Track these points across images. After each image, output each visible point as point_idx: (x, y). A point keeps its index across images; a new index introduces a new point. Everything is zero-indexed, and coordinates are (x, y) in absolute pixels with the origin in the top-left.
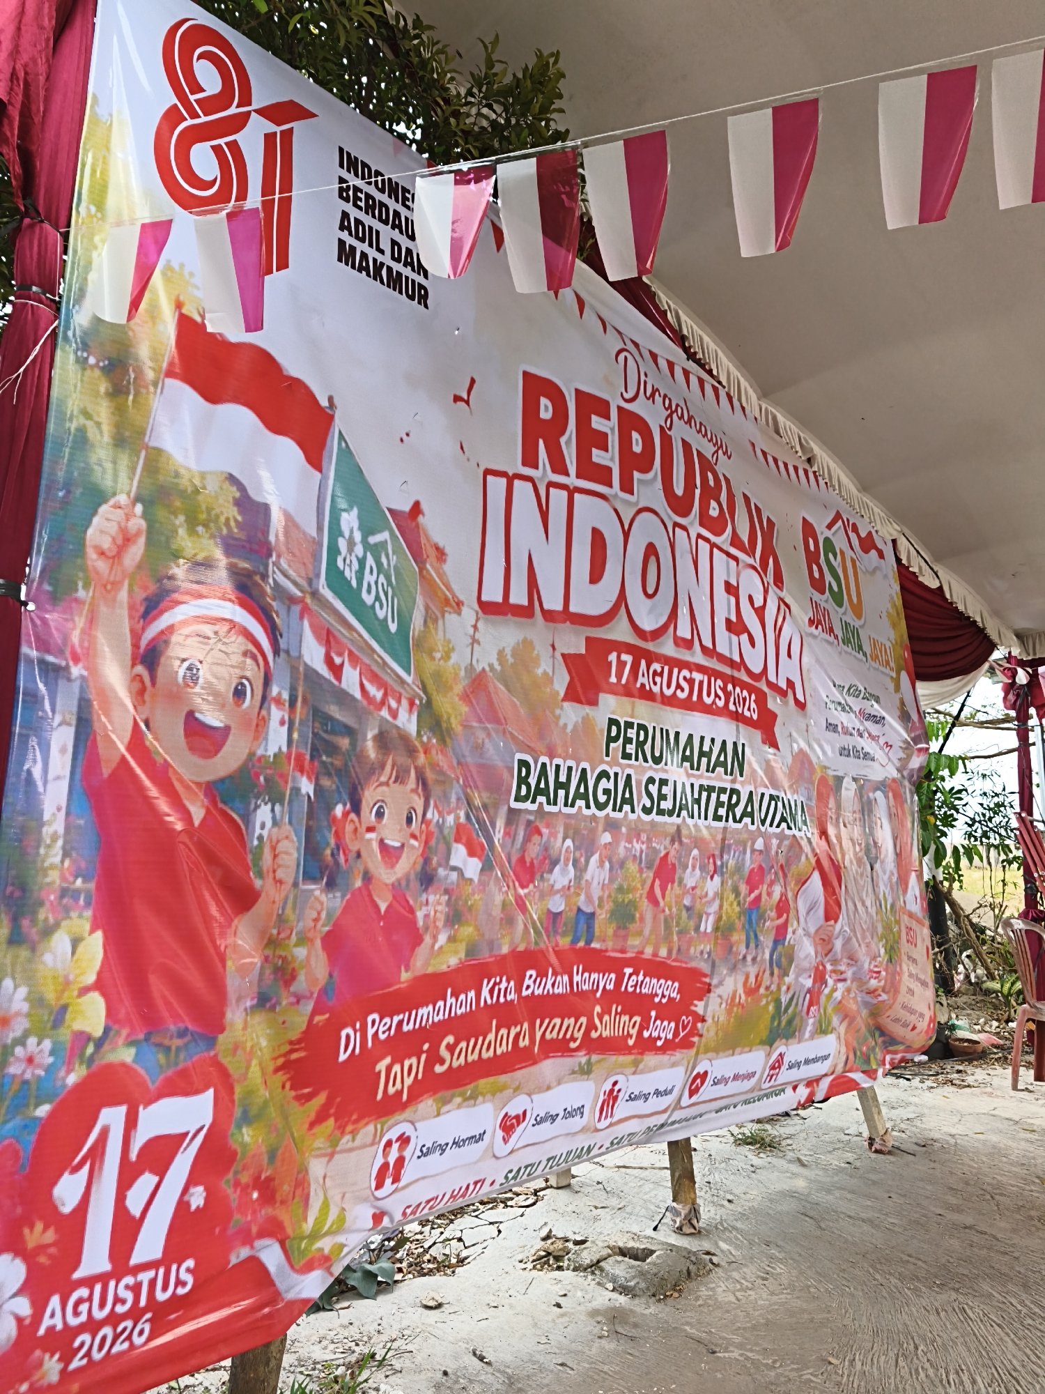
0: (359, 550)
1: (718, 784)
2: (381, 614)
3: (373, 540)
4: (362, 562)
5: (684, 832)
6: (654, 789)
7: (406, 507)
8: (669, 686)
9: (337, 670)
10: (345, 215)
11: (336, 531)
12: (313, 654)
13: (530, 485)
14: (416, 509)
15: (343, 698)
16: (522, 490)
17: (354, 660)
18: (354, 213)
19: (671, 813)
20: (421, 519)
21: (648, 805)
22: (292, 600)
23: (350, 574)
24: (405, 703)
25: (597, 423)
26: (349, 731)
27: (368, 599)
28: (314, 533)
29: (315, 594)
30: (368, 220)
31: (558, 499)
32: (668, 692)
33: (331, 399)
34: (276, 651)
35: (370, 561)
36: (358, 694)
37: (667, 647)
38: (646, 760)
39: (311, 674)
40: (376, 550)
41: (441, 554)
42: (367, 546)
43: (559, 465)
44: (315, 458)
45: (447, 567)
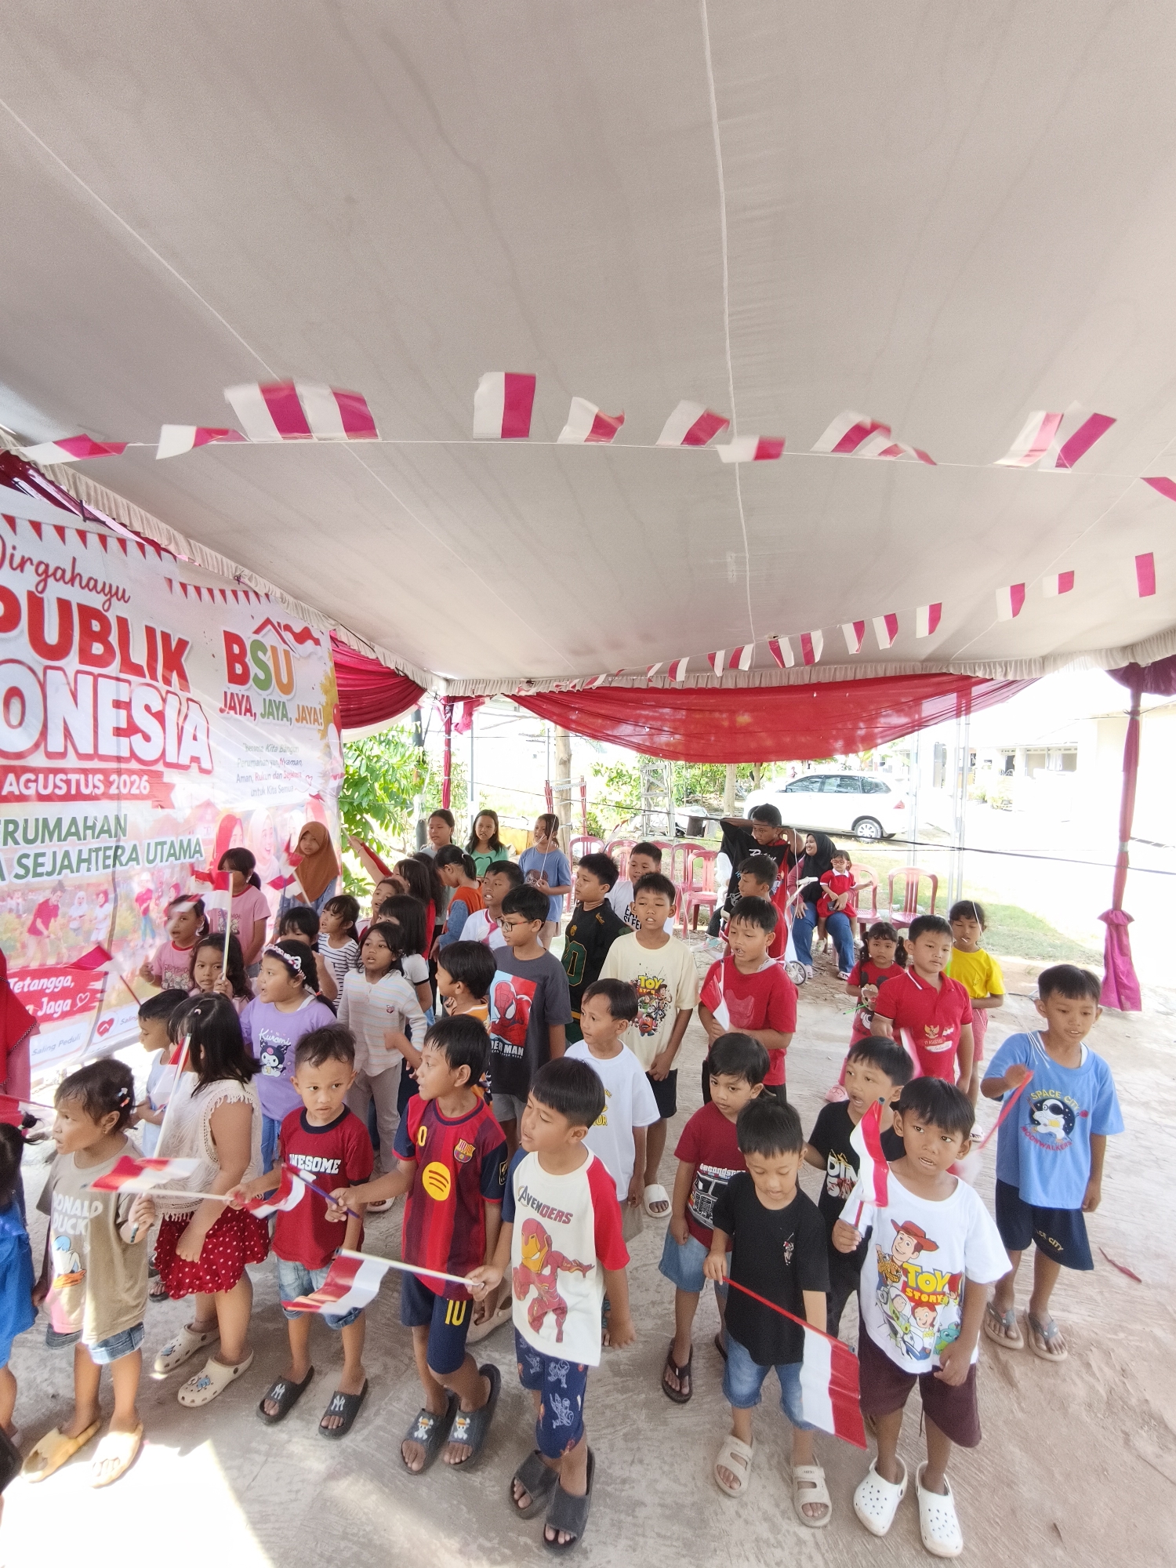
1: (103, 845)
5: (66, 883)
6: (29, 862)
8: (46, 787)
19: (49, 874)
21: (22, 872)
32: (44, 792)
37: (38, 760)
38: (16, 843)
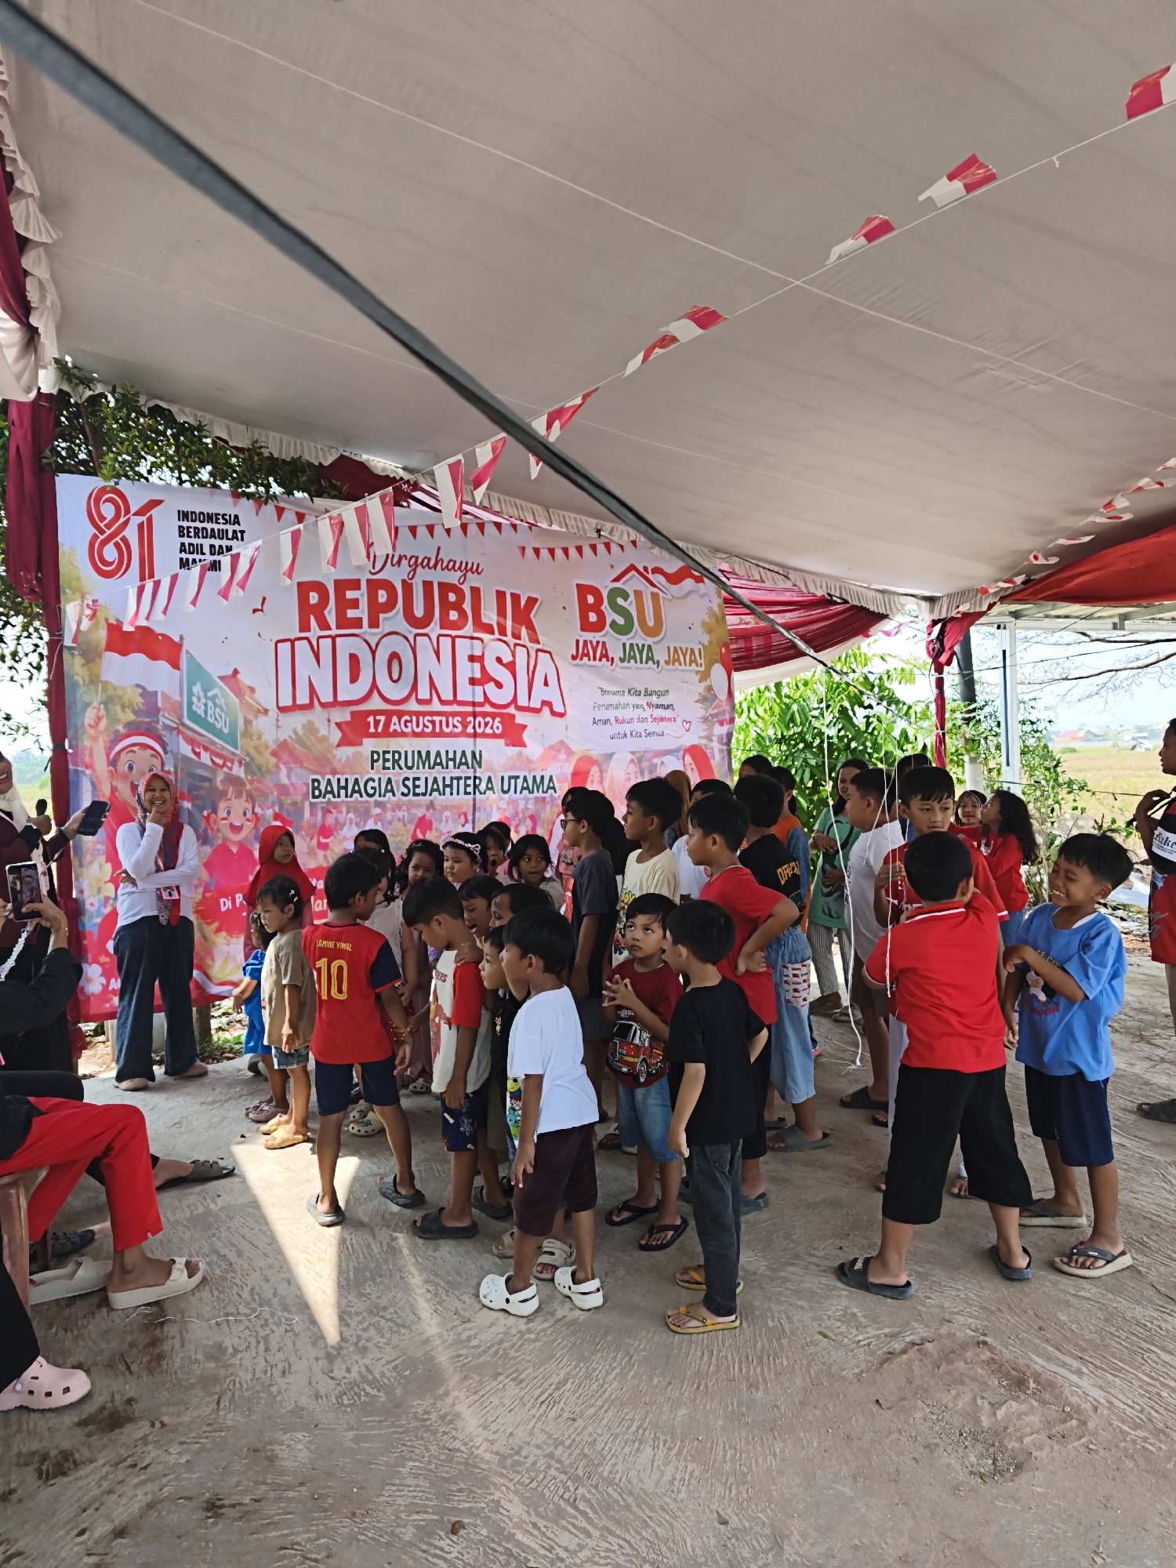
0: (203, 700)
1: (463, 775)
2: (218, 726)
3: (210, 694)
4: (206, 705)
5: (436, 803)
6: (410, 783)
7: (230, 672)
8: (418, 726)
9: (198, 755)
10: (183, 544)
11: (190, 694)
12: (186, 750)
13: (306, 642)
14: (236, 672)
15: (204, 766)
16: (302, 647)
17: (206, 749)
18: (186, 540)
19: (424, 794)
20: (239, 676)
21: (406, 791)
22: (172, 729)
23: (201, 712)
24: (236, 764)
25: (350, 595)
26: (206, 779)
27: (211, 720)
28: (178, 698)
29: (183, 724)
30: (195, 541)
31: (326, 645)
32: (418, 730)
33: (181, 638)
34: (166, 752)
35: (210, 704)
36: (210, 764)
37: (412, 706)
38: (401, 768)
39: (185, 758)
40: (214, 698)
41: (252, 690)
42: (206, 697)
43: (323, 625)
44: (176, 665)
45: (256, 695)
